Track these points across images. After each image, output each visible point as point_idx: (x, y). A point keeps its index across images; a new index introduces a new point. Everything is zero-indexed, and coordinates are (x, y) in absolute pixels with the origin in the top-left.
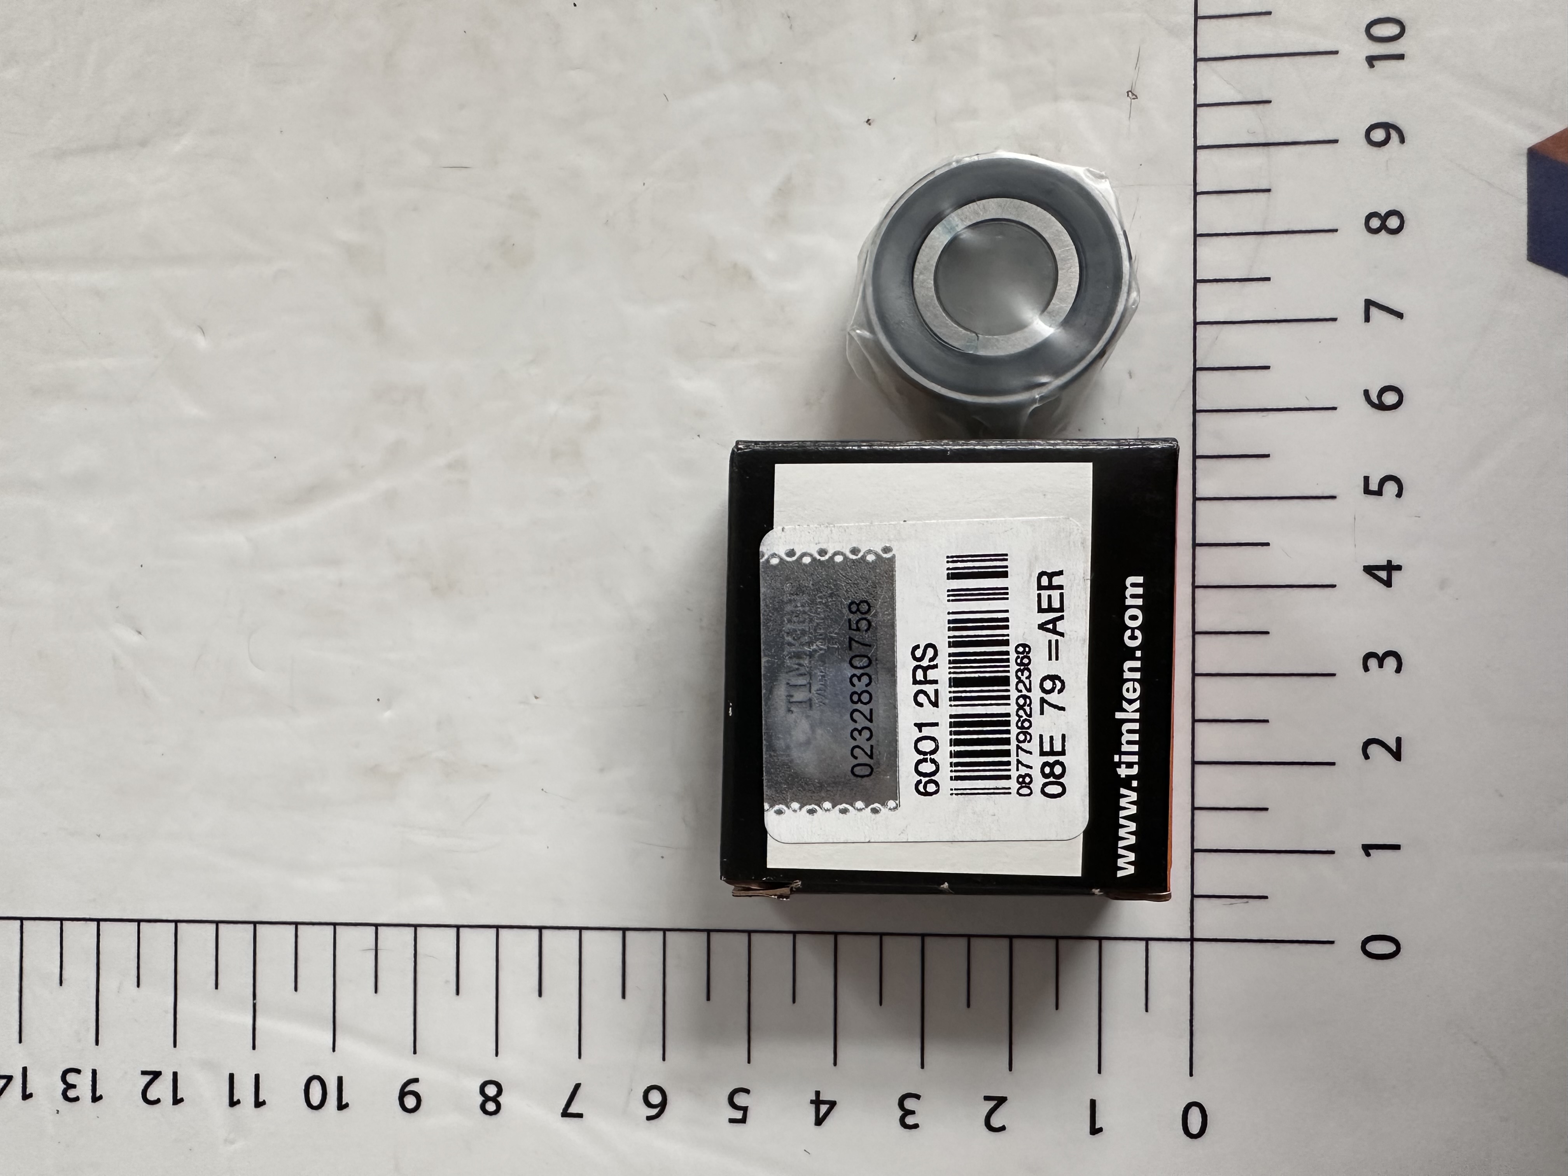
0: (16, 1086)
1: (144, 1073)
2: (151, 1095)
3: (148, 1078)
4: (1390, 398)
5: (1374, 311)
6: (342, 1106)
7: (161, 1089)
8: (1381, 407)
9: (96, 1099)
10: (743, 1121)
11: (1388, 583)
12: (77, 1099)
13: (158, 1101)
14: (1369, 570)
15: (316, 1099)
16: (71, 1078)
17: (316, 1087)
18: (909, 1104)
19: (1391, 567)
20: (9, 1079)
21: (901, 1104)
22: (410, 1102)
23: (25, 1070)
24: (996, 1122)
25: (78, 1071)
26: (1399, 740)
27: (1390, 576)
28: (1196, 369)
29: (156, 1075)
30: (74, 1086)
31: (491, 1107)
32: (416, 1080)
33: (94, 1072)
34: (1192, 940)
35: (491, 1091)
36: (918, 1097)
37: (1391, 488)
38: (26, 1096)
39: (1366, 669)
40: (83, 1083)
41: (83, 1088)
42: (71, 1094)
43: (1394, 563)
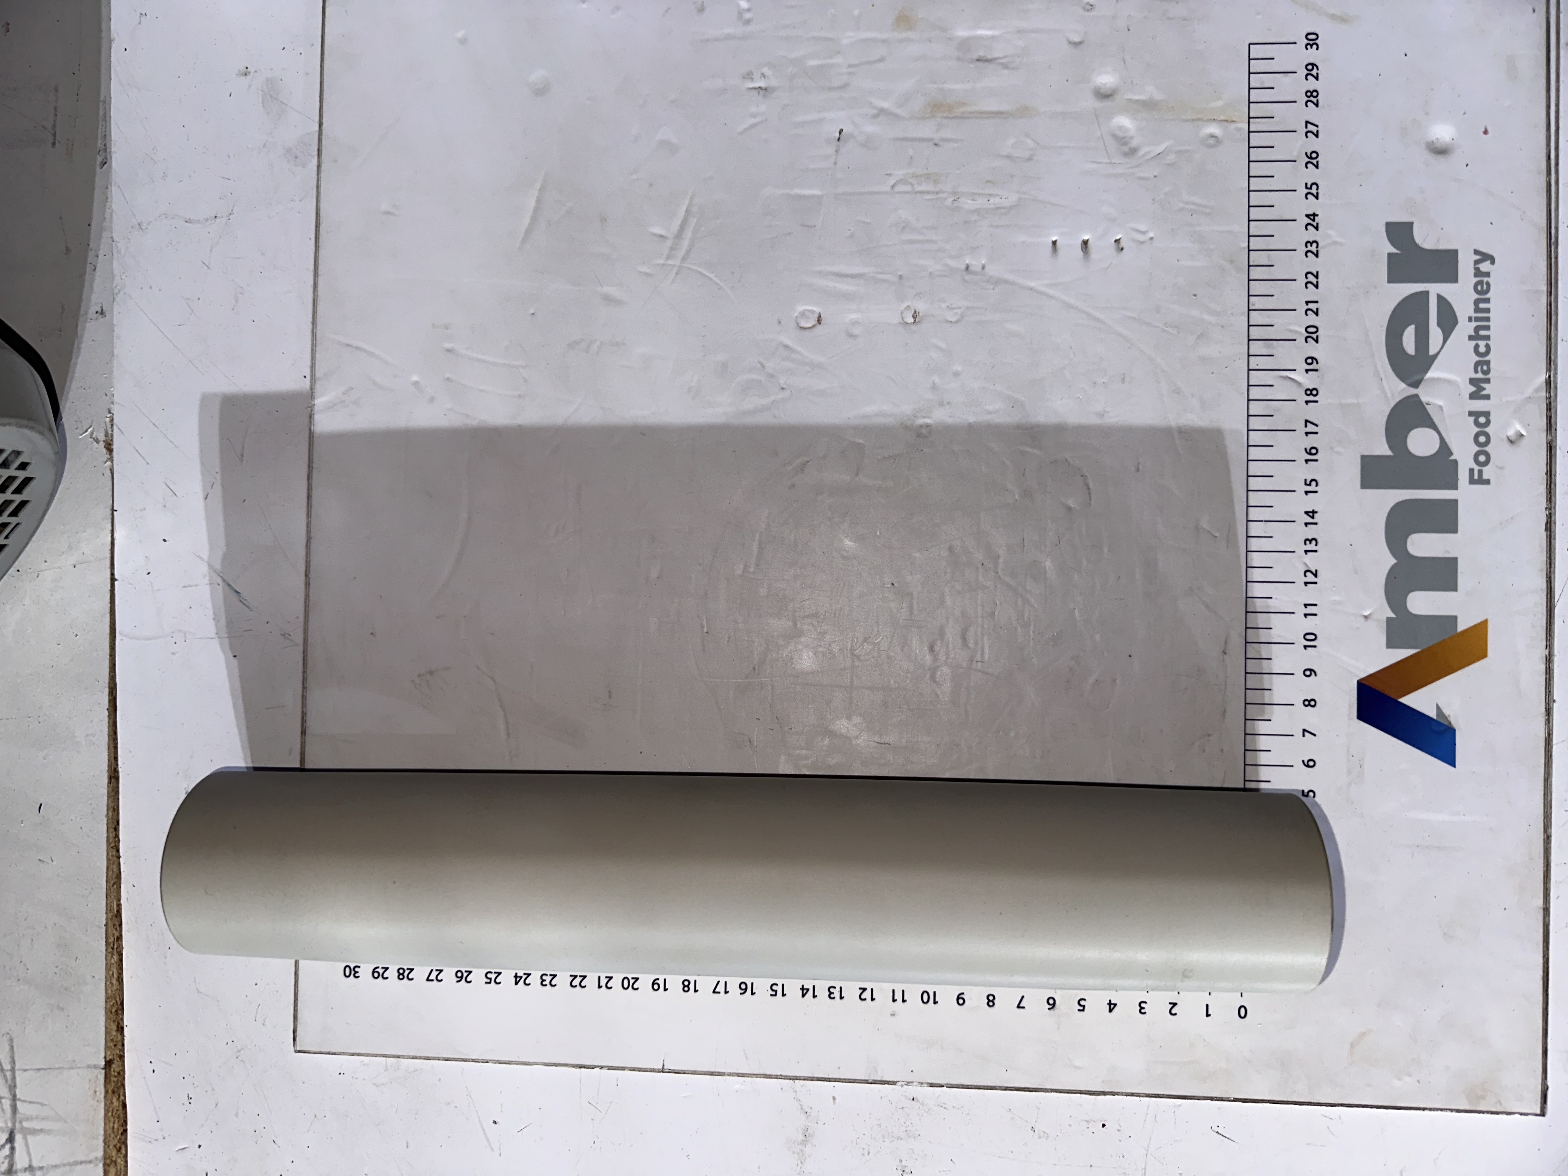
0: (811, 992)
2: (863, 997)
3: (861, 991)
4: (1311, 763)
5: (1306, 734)
6: (935, 1002)
7: (867, 995)
8: (1308, 766)
9: (841, 998)
10: (1083, 1010)
13: (865, 999)
15: (925, 999)
16: (832, 990)
17: (925, 996)
18: (1143, 1005)
20: (808, 990)
21: (1140, 1005)
22: (961, 1001)
23: (814, 987)
24: (1173, 1012)
25: (834, 987)
28: (1245, 750)
29: (864, 990)
30: (833, 993)
31: (991, 1004)
32: (963, 994)
33: (841, 988)
35: (991, 998)
36: (1145, 1002)
37: (1311, 794)
38: (814, 996)
40: (836, 993)
42: (832, 996)
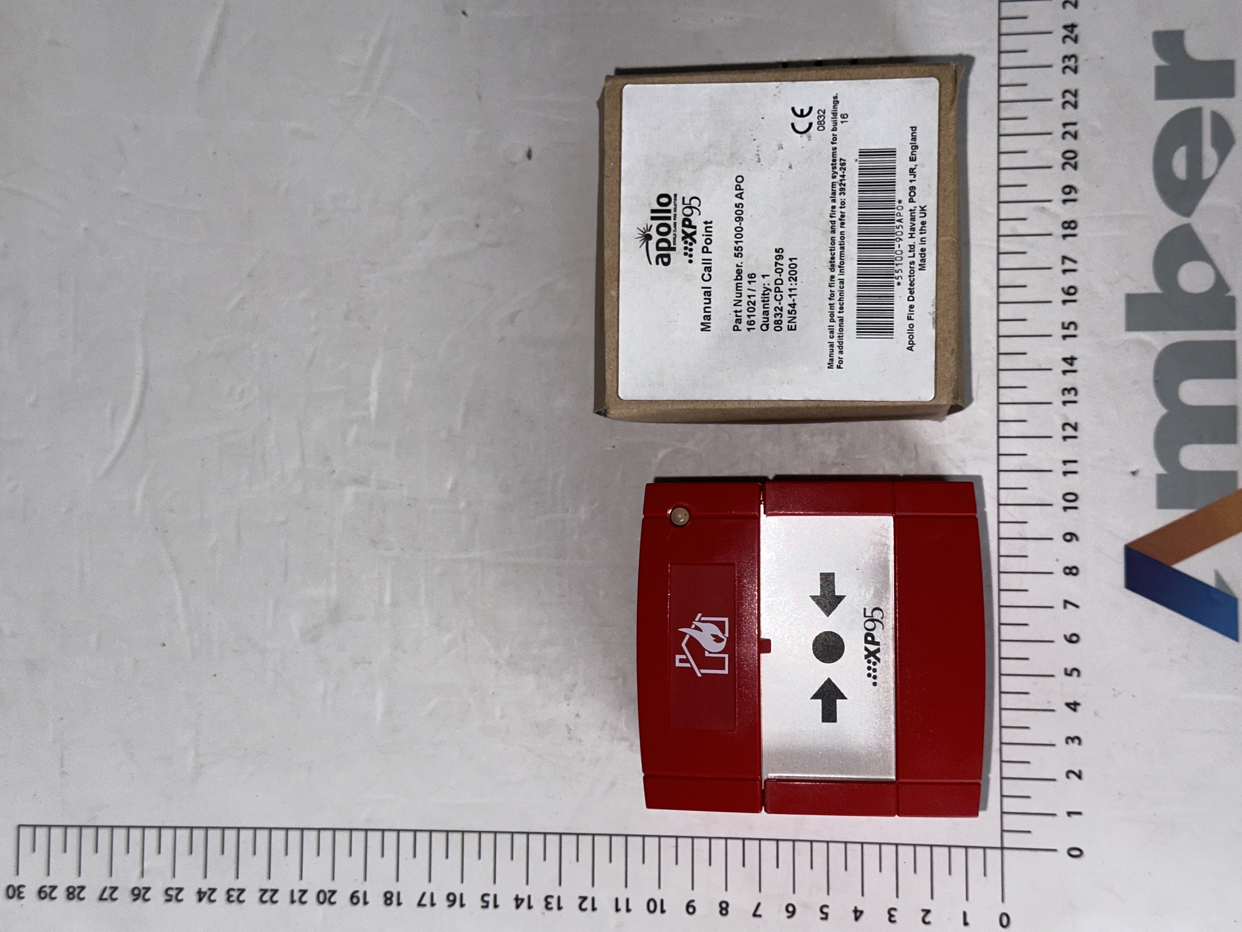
0: (525, 903)
1: (580, 897)
2: (584, 906)
3: (581, 900)
5: (1067, 604)
6: (663, 911)
7: (587, 904)
8: (1071, 641)
9: (560, 908)
11: (1075, 710)
12: (551, 909)
13: (585, 909)
14: (1068, 705)
15: (652, 908)
16: (549, 900)
17: (652, 904)
18: (892, 912)
19: (1076, 704)
20: (523, 900)
21: (889, 912)
24: (927, 920)
25: (552, 897)
26: (1080, 771)
27: (1075, 707)
29: (584, 899)
30: (550, 903)
31: (724, 912)
32: (693, 901)
33: (559, 897)
34: (1002, 848)
35: (724, 905)
37: (1075, 673)
38: (530, 907)
39: (1067, 743)
40: (554, 902)
41: (554, 904)
42: (549, 906)
43: (1078, 701)
